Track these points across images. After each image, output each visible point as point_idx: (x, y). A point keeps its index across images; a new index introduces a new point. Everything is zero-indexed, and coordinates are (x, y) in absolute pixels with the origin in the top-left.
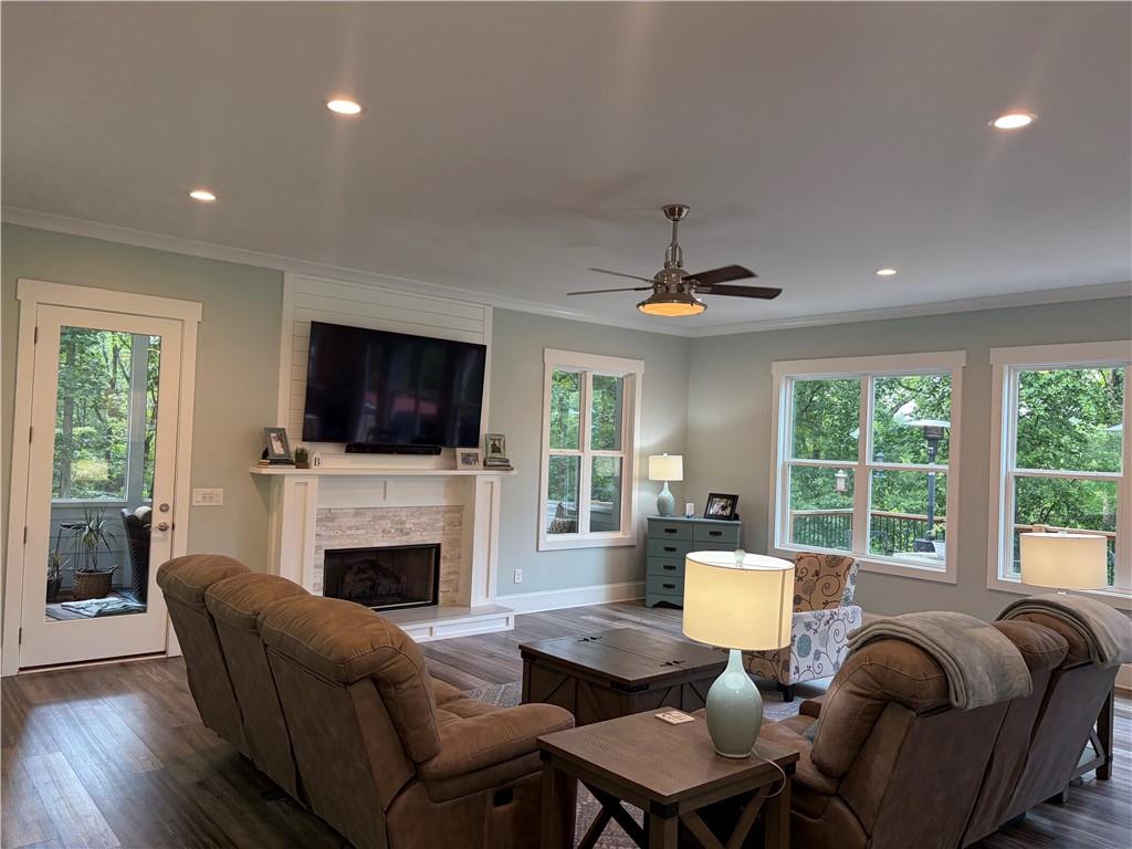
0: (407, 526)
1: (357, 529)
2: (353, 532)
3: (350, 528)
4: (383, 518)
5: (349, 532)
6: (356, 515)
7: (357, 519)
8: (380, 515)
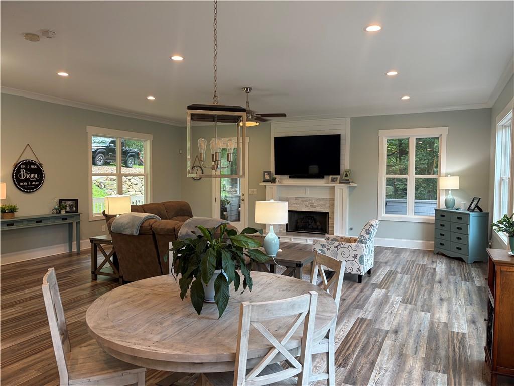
0: (315, 204)
1: (296, 204)
2: (295, 205)
3: (294, 204)
4: (306, 201)
5: (293, 205)
6: (296, 199)
7: (297, 201)
8: (304, 200)
